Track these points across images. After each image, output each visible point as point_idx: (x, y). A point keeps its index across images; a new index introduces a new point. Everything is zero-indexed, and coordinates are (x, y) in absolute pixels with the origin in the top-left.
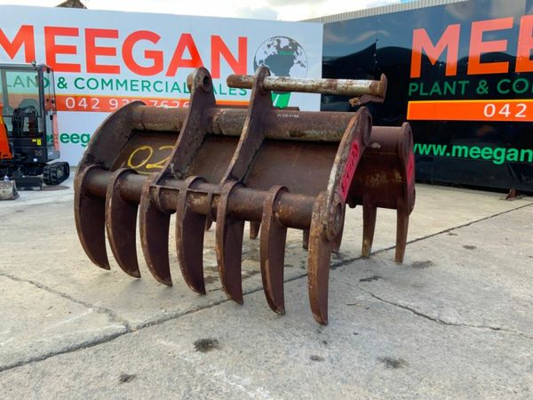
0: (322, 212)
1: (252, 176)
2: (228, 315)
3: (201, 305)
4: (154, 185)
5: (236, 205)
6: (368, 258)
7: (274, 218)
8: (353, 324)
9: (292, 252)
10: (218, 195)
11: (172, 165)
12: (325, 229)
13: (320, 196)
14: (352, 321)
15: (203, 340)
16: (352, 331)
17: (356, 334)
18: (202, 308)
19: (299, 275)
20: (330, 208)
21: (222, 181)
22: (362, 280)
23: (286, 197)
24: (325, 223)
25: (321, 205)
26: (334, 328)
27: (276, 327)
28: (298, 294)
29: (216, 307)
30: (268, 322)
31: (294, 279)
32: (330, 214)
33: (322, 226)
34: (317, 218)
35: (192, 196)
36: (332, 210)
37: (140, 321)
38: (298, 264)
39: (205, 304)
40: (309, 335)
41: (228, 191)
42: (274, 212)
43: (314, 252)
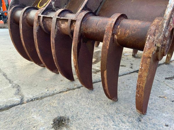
0: (157, 35)
1: (102, 9)
2: (82, 97)
3: (69, 88)
4: (40, 15)
5: (86, 29)
6: (168, 64)
7: (113, 39)
8: (164, 114)
9: (126, 58)
10: (75, 21)
11: (53, 3)
12: (157, 51)
13: (156, 21)
14: (163, 112)
15: (61, 117)
16: (163, 122)
17: (167, 126)
18: (69, 90)
19: (129, 72)
20: (165, 31)
21: (79, 11)
22: (166, 79)
23: (125, 22)
24: (159, 45)
25: (157, 28)
26: (150, 117)
27: (110, 112)
28: (127, 86)
29: (77, 90)
30: (106, 106)
31: (126, 74)
32: (164, 37)
33: (156, 48)
34: (151, 41)
35: (60, 22)
36: (167, 34)
37: (31, 97)
38: (129, 65)
39: (72, 87)
40: (132, 122)
41: (82, 18)
42: (113, 35)
43: (145, 70)
